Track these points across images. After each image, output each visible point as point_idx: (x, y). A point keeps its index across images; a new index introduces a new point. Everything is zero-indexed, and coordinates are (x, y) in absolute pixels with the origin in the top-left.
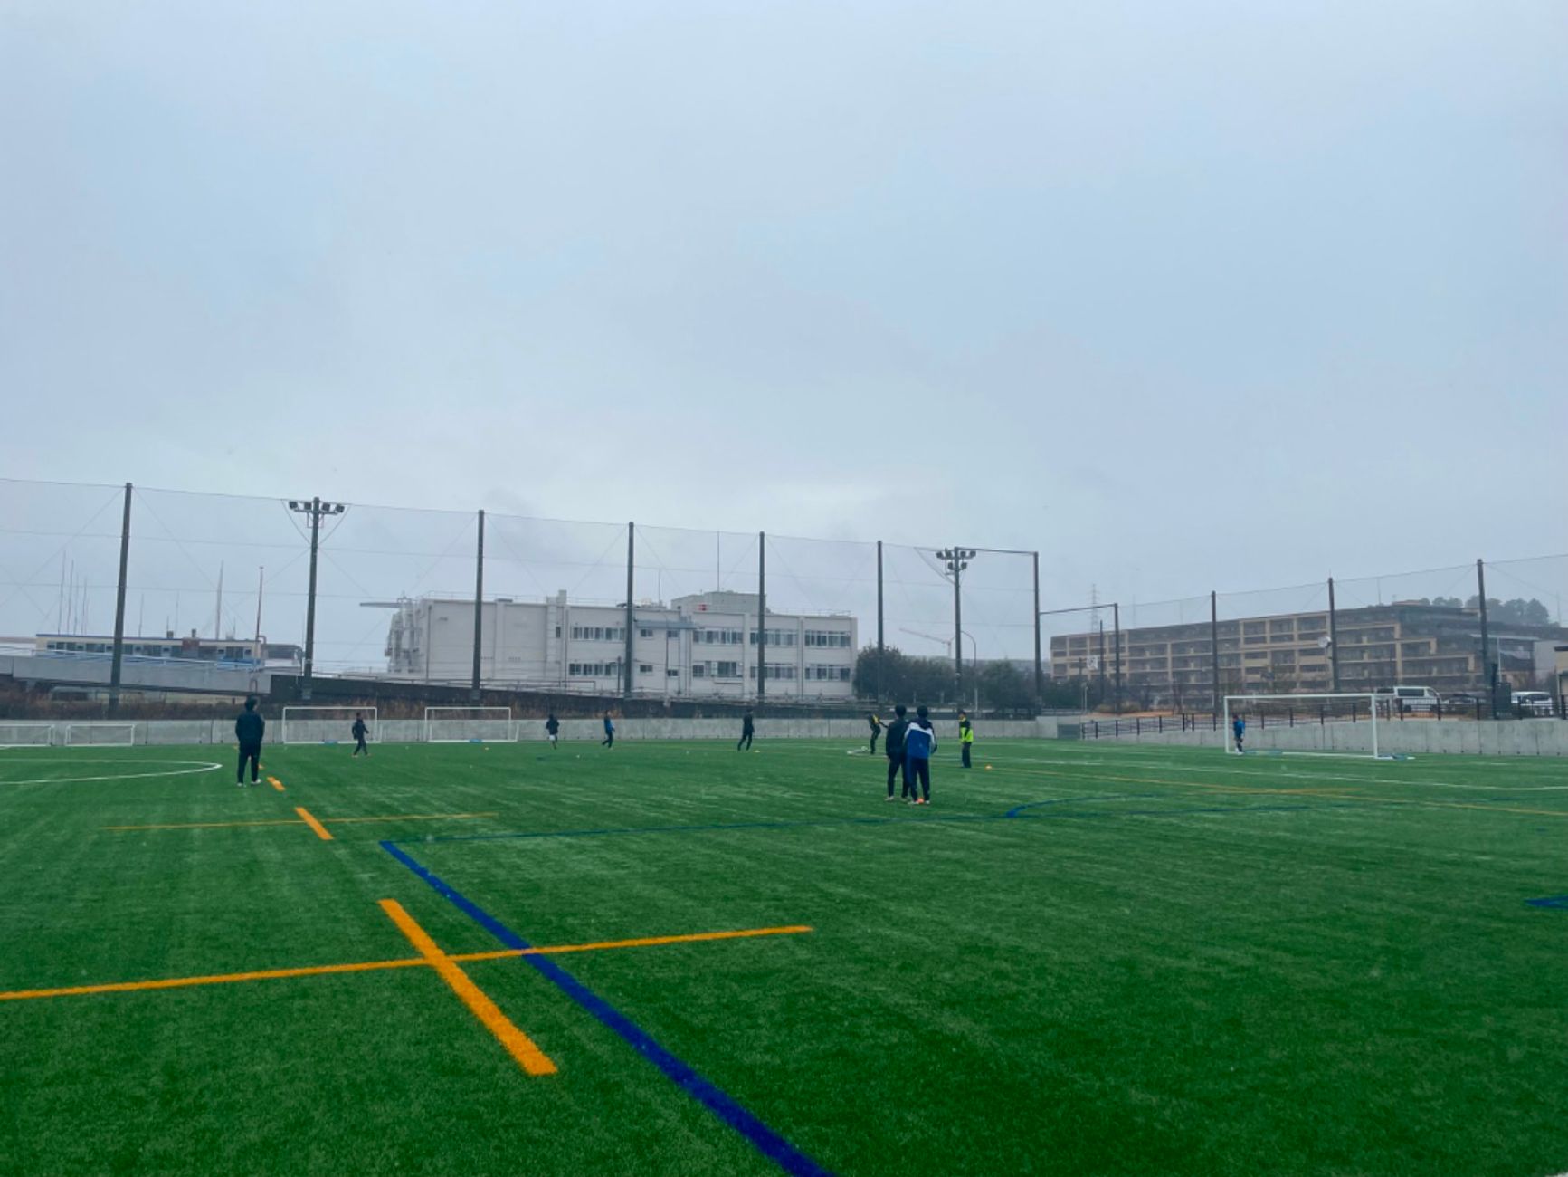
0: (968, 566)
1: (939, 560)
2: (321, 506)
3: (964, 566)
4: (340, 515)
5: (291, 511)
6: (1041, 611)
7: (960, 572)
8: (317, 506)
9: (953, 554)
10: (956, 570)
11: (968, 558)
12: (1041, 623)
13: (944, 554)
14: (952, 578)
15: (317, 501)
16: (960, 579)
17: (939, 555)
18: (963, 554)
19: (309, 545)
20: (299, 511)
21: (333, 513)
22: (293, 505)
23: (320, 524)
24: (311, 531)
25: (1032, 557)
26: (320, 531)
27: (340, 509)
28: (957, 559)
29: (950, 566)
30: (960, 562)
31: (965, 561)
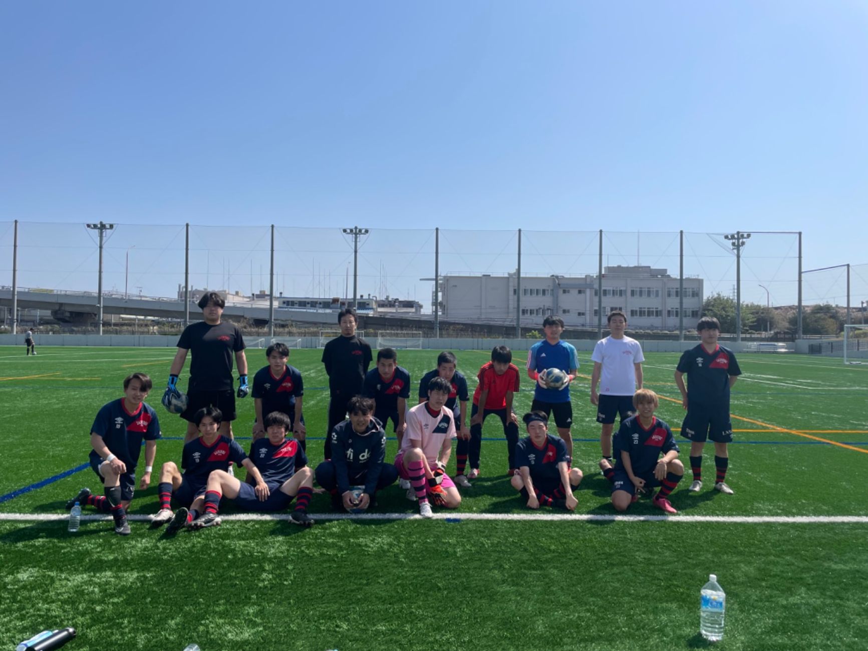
0: (746, 244)
1: (726, 240)
2: (358, 230)
3: (743, 243)
4: (367, 234)
5: (344, 234)
6: (803, 270)
7: (741, 248)
8: (356, 231)
9: (736, 236)
10: (737, 247)
11: (745, 238)
12: (803, 279)
13: (730, 237)
14: (735, 251)
15: (356, 228)
16: (741, 252)
17: (726, 237)
18: (742, 236)
19: (353, 251)
20: (348, 233)
21: (364, 234)
22: (345, 231)
23: (358, 240)
24: (354, 243)
25: (798, 236)
26: (358, 243)
27: (367, 231)
28: (738, 239)
29: (733, 244)
30: (741, 241)
31: (744, 240)
